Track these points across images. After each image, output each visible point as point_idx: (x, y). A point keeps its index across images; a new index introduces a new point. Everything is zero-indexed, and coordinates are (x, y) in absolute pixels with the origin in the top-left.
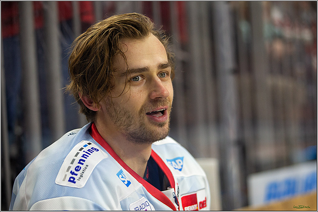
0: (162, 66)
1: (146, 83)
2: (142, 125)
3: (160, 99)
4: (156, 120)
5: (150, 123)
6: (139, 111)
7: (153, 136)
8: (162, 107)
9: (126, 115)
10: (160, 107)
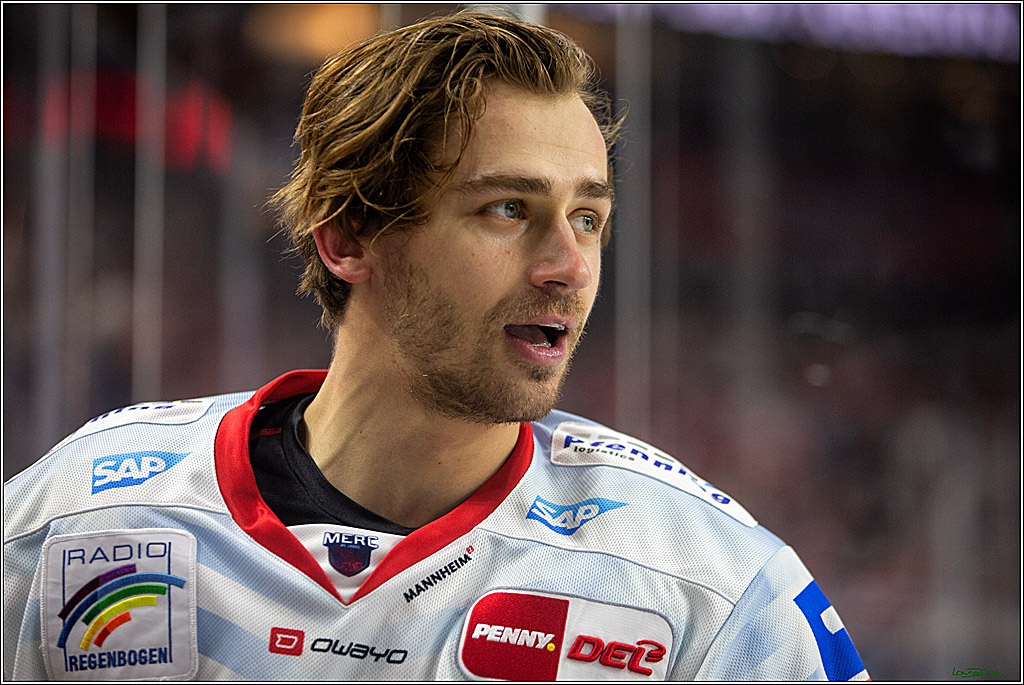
0: (589, 188)
1: (527, 231)
2: (482, 356)
3: (559, 289)
4: (528, 355)
5: (506, 358)
6: (486, 313)
7: (505, 399)
8: (559, 316)
9: (439, 312)
10: (554, 318)
